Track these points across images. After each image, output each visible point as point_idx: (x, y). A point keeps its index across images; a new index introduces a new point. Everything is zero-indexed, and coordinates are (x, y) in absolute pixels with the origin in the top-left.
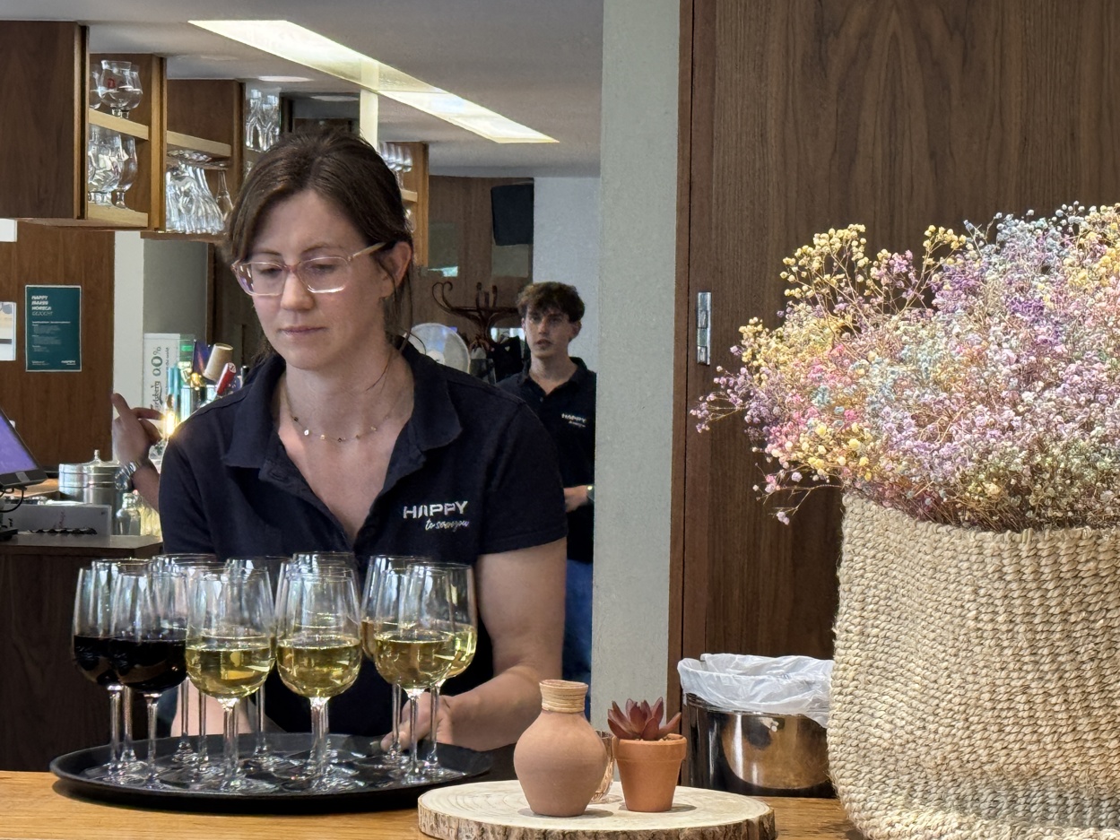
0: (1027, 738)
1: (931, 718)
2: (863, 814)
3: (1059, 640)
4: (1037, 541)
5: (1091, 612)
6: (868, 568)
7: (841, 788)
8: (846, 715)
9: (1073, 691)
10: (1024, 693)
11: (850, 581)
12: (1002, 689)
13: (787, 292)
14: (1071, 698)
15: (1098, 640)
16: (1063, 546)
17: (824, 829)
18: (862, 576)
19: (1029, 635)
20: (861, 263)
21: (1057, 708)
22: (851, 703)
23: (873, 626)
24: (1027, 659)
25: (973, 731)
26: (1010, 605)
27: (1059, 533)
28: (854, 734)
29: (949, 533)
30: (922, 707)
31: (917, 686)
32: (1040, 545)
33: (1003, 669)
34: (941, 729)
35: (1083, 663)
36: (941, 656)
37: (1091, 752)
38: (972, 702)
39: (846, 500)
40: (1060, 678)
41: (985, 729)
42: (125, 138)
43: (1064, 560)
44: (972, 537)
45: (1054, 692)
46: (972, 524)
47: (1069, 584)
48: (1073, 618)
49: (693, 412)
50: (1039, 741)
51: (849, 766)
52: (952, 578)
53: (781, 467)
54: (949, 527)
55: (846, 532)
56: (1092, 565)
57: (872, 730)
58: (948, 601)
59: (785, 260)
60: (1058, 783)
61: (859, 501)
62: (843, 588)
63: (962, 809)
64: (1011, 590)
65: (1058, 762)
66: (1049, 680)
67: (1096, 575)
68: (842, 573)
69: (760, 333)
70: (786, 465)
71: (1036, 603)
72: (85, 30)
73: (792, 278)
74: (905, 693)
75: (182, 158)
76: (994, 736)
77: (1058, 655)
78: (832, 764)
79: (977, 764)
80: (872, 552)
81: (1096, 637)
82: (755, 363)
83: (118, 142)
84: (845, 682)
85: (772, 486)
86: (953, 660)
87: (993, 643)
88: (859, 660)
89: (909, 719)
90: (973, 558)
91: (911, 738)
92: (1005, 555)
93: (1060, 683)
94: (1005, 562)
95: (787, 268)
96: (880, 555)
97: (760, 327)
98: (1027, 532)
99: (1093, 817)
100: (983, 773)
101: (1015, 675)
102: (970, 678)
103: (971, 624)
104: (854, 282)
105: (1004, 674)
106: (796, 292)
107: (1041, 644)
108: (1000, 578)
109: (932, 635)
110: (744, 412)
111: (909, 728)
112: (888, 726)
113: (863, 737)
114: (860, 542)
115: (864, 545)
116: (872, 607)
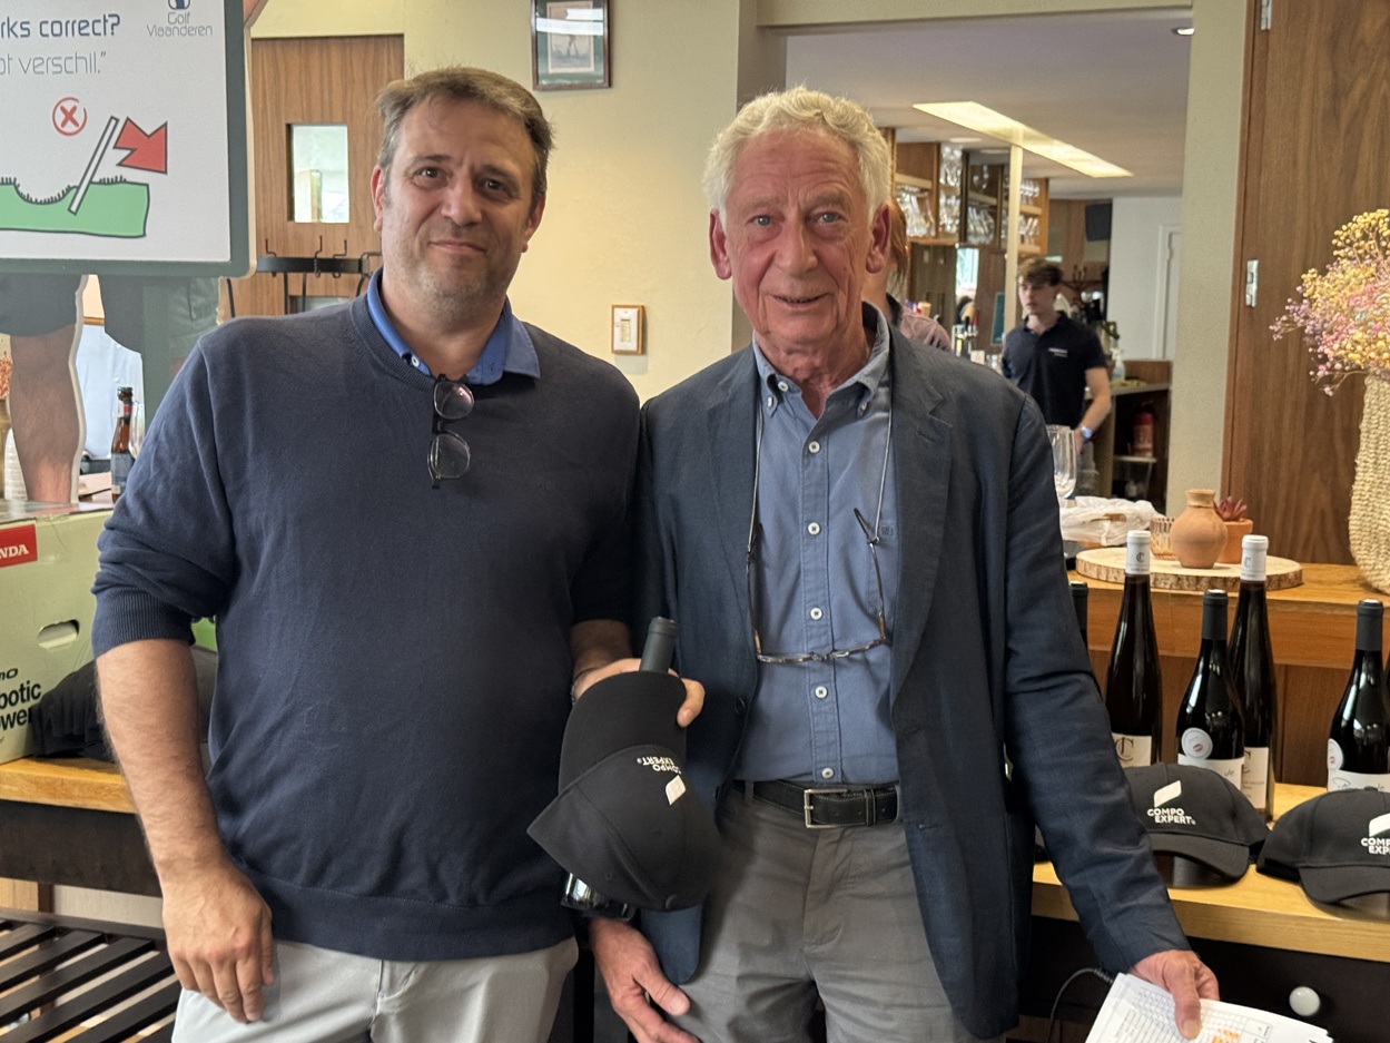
2: (1373, 573)
7: (1358, 557)
8: (1363, 513)
11: (1368, 432)
13: (1335, 253)
17: (1345, 582)
18: (1376, 428)
20: (1385, 234)
22: (1367, 505)
23: (1383, 459)
28: (1368, 524)
39: (1368, 381)
49: (1271, 327)
51: (1364, 543)
53: (1327, 360)
55: (1367, 401)
57: (1381, 522)
59: (1337, 233)
61: (1376, 382)
62: (1364, 435)
68: (1363, 426)
69: (1314, 279)
70: (1331, 359)
73: (1340, 244)
78: (1352, 542)
80: (1384, 414)
82: (1315, 297)
84: (1363, 493)
85: (1322, 371)
88: (1372, 479)
95: (1337, 237)
97: (1315, 275)
104: (1379, 246)
110: (1305, 327)
113: (1374, 526)
114: (1376, 407)
115: (1379, 409)
116: (1382, 447)
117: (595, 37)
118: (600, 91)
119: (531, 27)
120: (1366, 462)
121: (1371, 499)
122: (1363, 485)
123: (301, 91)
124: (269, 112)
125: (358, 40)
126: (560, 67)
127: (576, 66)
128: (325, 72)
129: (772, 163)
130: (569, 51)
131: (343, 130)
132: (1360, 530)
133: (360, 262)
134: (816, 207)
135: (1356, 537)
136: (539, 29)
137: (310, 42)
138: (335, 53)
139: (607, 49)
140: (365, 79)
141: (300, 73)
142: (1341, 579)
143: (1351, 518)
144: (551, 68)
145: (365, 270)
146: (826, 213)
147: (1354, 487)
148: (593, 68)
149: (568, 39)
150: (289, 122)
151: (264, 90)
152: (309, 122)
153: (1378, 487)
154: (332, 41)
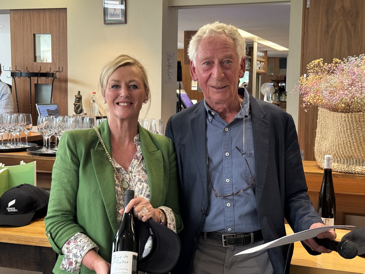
0: (350, 150)
1: (332, 147)
2: (320, 163)
3: (356, 133)
4: (352, 115)
5: (362, 128)
6: (322, 120)
7: (316, 159)
8: (318, 146)
9: (358, 142)
10: (349, 142)
11: (319, 123)
12: (345, 141)
13: (308, 71)
14: (358, 143)
15: (363, 133)
16: (357, 116)
17: (314, 166)
18: (321, 122)
19: (350, 132)
20: (321, 66)
21: (355, 145)
22: (319, 144)
23: (323, 130)
24: (350, 136)
25: (340, 149)
26: (347, 126)
27: (356, 113)
28: (319, 149)
29: (336, 114)
30: (331, 144)
31: (330, 141)
32: (352, 116)
33: (345, 138)
34: (334, 149)
35: (360, 137)
36: (334, 135)
37: (361, 153)
38: (340, 144)
39: (319, 108)
40: (356, 139)
41: (342, 149)
43: (357, 118)
44: (340, 114)
45: (355, 142)
46: (340, 112)
47: (358, 122)
48: (358, 129)
50: (352, 151)
51: (318, 155)
52: (336, 122)
53: (306, 102)
54: (336, 113)
55: (319, 114)
56: (362, 119)
57: (322, 149)
58: (336, 126)
59: (307, 65)
60: (355, 158)
61: (321, 108)
62: (318, 123)
63: (338, 163)
64: (347, 124)
65: (355, 154)
66: (354, 140)
67: (363, 121)
68: (318, 121)
69: (304, 78)
71: (351, 126)
73: (309, 68)
74: (328, 142)
76: (344, 150)
77: (356, 135)
78: (315, 155)
79: (340, 155)
80: (323, 117)
81: (363, 132)
84: (318, 140)
85: (304, 105)
86: (336, 136)
87: (343, 133)
88: (320, 136)
89: (329, 147)
90: (340, 118)
91: (329, 150)
92: (346, 117)
93: (356, 140)
94: (346, 119)
96: (324, 118)
98: (350, 113)
99: (362, 164)
100: (342, 156)
101: (347, 139)
102: (339, 139)
103: (340, 130)
104: (320, 69)
105: (345, 139)
106: (310, 71)
107: (352, 133)
108: (345, 122)
109: (333, 132)
111: (328, 148)
112: (325, 148)
113: (321, 150)
114: (321, 116)
115: (322, 116)
116: (323, 127)
117: (121, 9)
118: (123, 25)
119: (103, 6)
120: (319, 131)
121: (320, 142)
122: (318, 138)
123: (38, 24)
124: (28, 31)
125: (54, 10)
126: (112, 18)
127: (116, 18)
128: (45, 19)
130: (114, 13)
131: (50, 35)
132: (317, 151)
133: (53, 74)
135: (316, 153)
136: (105, 7)
137: (40, 10)
138: (47, 14)
139: (125, 13)
140: (56, 21)
141: (37, 19)
142: (314, 165)
143: (315, 147)
144: (109, 18)
145: (55, 76)
147: (316, 139)
148: (121, 18)
149: (114, 9)
150: (34, 33)
151: (27, 24)
152: (40, 33)
153: (322, 139)
154: (46, 10)
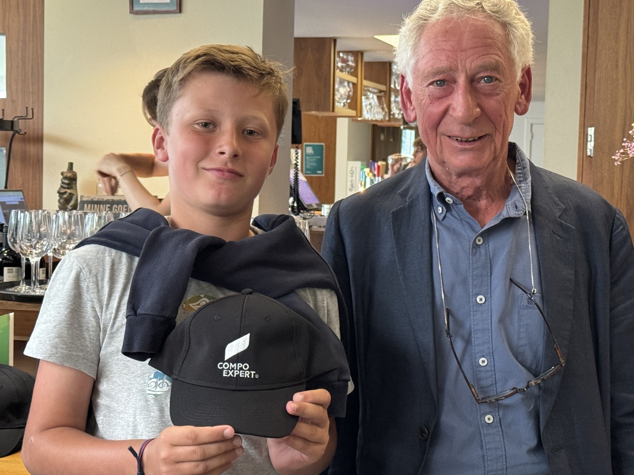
42: (349, 82)
72: (335, 41)
75: (369, 90)
83: (346, 84)
118: (173, 15)
129: (445, 41)
133: (12, 122)
134: (479, 73)
140: (18, 4)
145: (16, 128)
146: (486, 77)
